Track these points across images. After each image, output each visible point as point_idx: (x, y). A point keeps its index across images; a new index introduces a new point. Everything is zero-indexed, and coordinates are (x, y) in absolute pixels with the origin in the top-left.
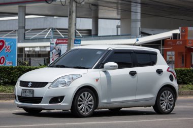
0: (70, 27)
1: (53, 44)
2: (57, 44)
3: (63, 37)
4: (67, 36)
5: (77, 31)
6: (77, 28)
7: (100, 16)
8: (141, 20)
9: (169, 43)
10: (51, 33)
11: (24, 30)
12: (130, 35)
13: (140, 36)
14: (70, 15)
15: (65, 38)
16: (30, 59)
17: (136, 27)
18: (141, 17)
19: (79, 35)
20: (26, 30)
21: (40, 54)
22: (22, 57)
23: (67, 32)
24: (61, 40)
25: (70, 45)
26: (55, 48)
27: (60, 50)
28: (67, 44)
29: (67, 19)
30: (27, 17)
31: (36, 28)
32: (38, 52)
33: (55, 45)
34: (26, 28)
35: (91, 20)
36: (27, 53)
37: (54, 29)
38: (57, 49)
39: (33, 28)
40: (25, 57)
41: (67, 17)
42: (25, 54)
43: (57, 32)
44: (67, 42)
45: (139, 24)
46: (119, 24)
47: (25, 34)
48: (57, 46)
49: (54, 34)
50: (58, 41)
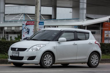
0: (36, 13)
1: (24, 25)
2: (27, 24)
3: (32, 20)
4: (34, 19)
5: (41, 16)
6: (41, 14)
7: (58, 5)
8: (86, 8)
9: (106, 25)
10: (23, 17)
11: (4, 14)
12: (79, 19)
13: (86, 19)
14: (36, 4)
15: (33, 20)
16: (8, 35)
17: (83, 14)
18: (87, 6)
19: (43, 19)
20: (5, 15)
21: (15, 32)
22: (2, 34)
23: (34, 17)
24: (30, 22)
25: (36, 25)
26: (25, 28)
27: (29, 29)
28: (34, 25)
29: (34, 7)
30: (6, 5)
31: (12, 13)
32: (14, 30)
33: (25, 25)
34: (6, 13)
35: (51, 8)
36: (6, 31)
37: (26, 14)
38: (27, 28)
39: (10, 13)
40: (5, 33)
41: (34, 6)
42: (5, 32)
43: (27, 16)
44: (34, 23)
45: (85, 11)
46: (72, 11)
47: (4, 17)
48: (27, 26)
49: (25, 18)
50: (27, 23)
